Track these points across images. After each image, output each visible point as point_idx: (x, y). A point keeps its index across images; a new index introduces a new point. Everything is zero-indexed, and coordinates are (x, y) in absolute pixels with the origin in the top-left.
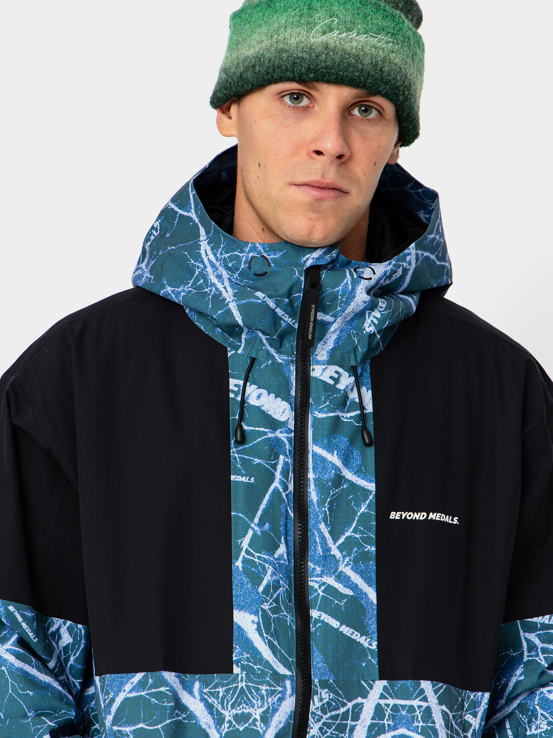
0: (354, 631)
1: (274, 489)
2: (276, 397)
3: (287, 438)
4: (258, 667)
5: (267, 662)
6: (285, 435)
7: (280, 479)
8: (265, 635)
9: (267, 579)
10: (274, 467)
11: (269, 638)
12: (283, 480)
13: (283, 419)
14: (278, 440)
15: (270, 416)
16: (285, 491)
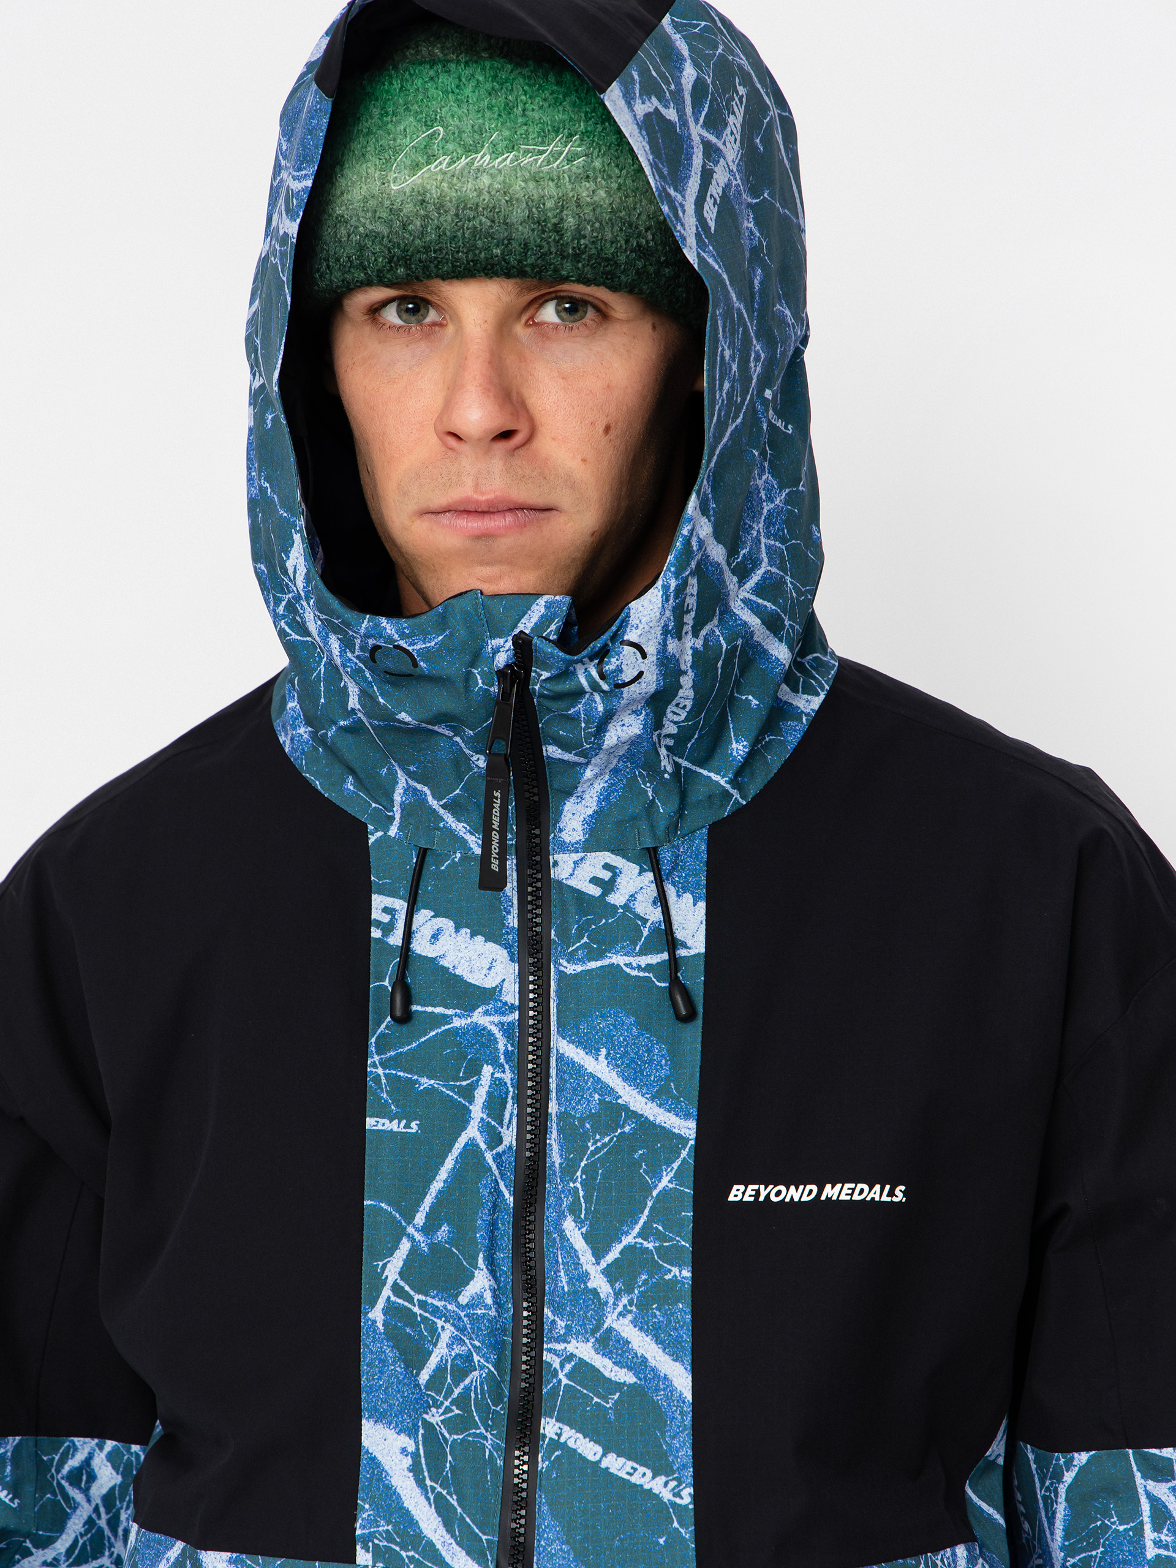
0: (636, 1465)
1: (466, 1145)
2: (473, 935)
3: (501, 1025)
4: (411, 1554)
5: (431, 1544)
6: (496, 1019)
7: (482, 1119)
8: (428, 1482)
9: (439, 1353)
10: (469, 1093)
11: (439, 1489)
12: (489, 1123)
13: (489, 983)
14: (479, 1031)
15: (459, 979)
16: (491, 1148)
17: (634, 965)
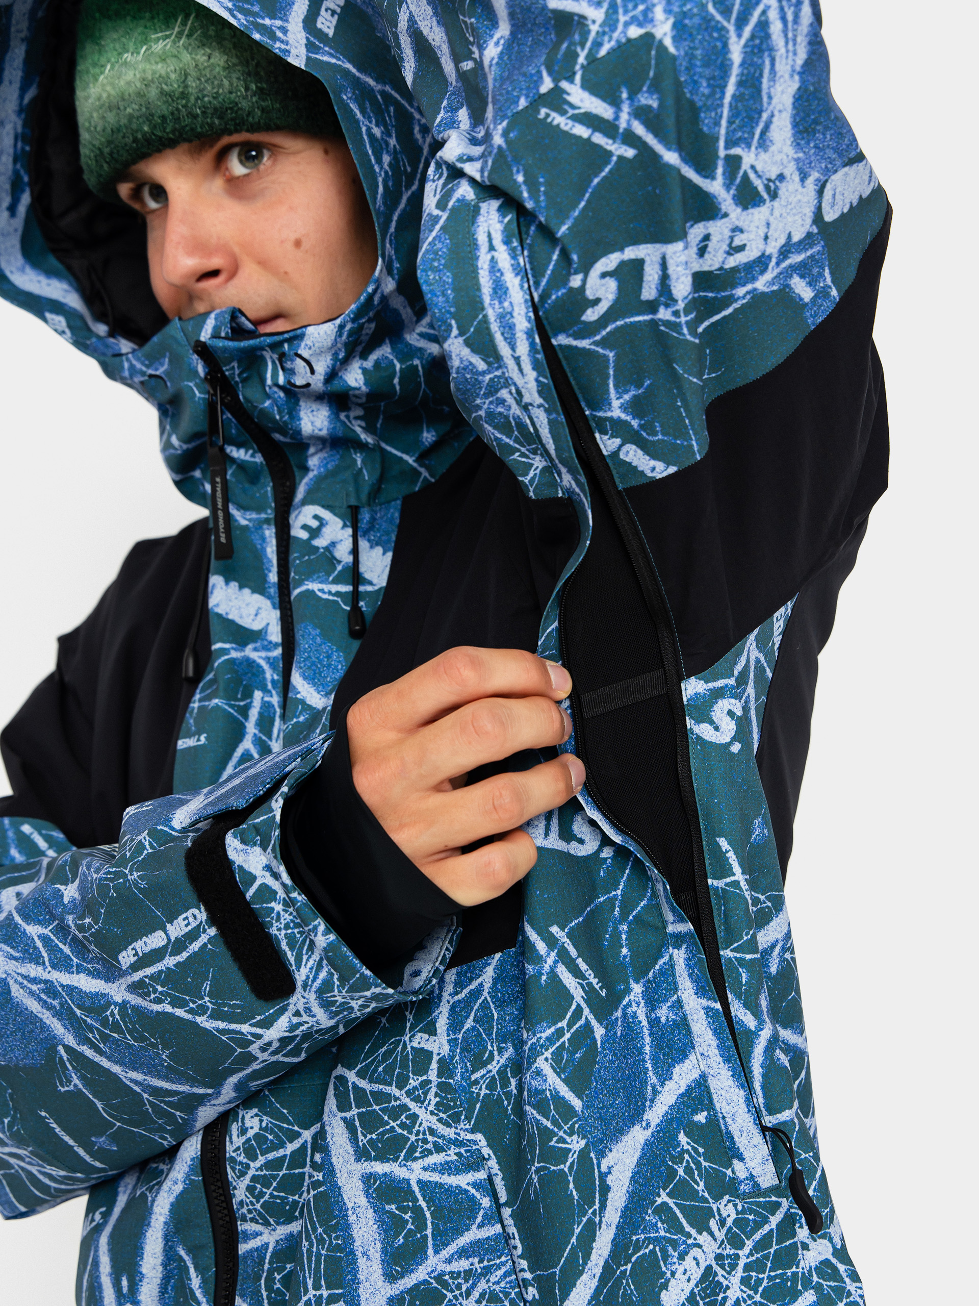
1: (243, 755)
2: (241, 587)
3: (267, 659)
6: (263, 654)
7: (255, 735)
10: (244, 711)
12: (261, 737)
13: (256, 626)
14: (250, 664)
15: (232, 622)
17: (326, 590)
